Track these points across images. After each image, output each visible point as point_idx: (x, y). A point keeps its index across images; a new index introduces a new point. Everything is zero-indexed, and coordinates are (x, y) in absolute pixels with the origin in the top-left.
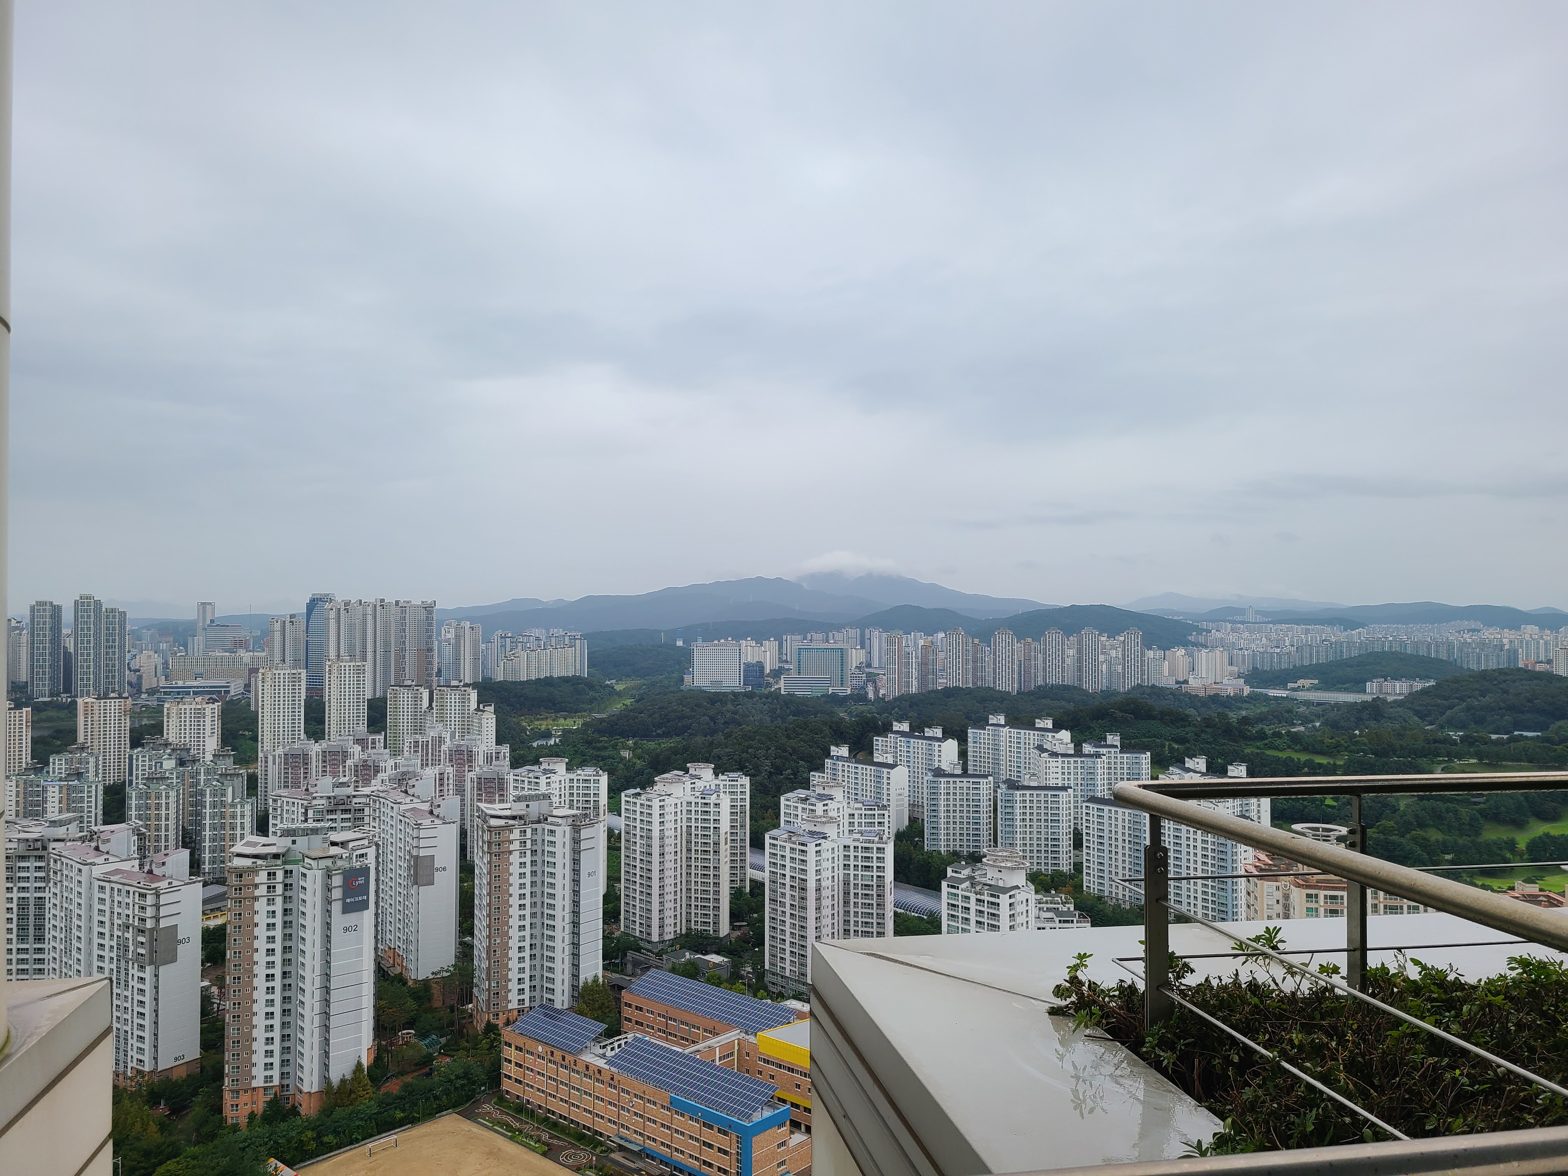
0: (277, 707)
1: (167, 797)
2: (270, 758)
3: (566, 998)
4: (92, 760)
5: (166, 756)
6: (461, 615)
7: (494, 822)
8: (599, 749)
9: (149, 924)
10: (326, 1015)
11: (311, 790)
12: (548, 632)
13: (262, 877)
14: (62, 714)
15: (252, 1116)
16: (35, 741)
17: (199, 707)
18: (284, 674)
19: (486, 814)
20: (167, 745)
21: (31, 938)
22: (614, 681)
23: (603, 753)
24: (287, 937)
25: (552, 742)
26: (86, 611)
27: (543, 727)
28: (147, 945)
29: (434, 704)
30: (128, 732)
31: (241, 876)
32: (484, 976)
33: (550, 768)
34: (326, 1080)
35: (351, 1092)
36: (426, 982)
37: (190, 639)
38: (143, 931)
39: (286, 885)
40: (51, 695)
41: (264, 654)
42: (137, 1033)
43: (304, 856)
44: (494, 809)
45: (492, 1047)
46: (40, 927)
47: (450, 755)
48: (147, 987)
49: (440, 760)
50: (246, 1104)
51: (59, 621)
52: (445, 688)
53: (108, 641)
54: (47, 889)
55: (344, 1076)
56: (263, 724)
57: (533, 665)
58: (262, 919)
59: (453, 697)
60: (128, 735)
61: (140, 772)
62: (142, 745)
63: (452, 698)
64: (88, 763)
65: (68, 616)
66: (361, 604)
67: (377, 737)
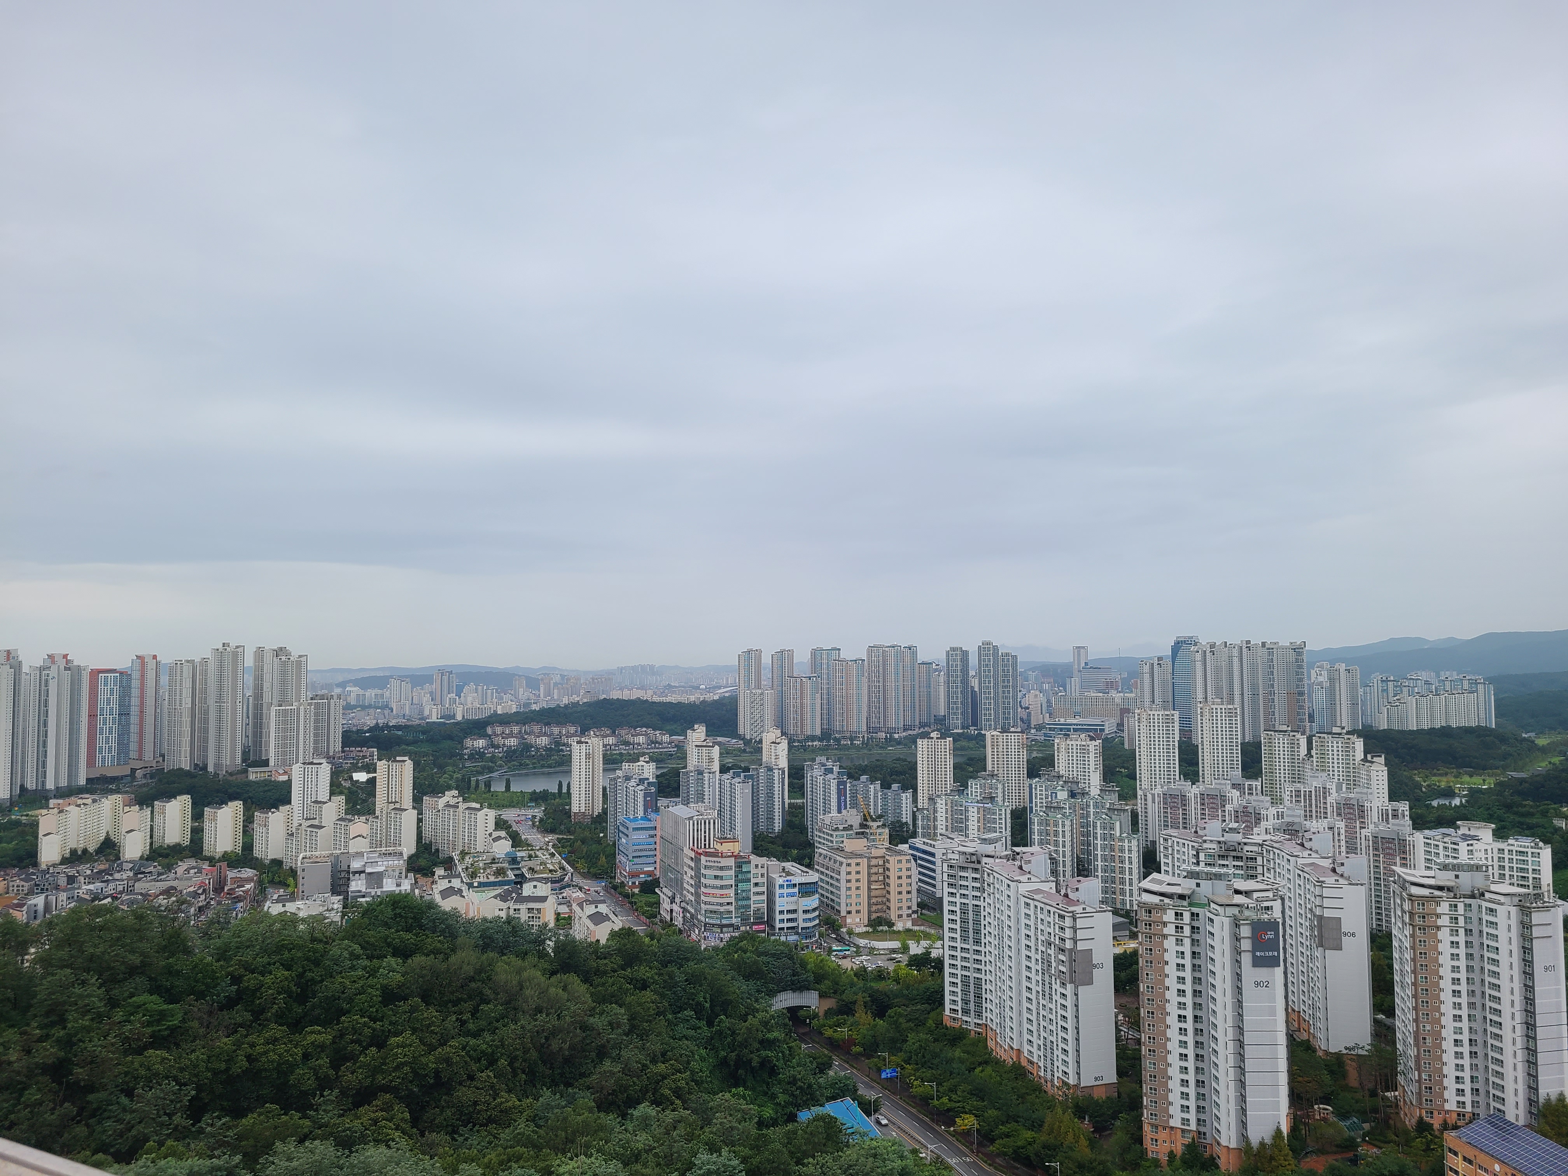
0: (1152, 746)
1: (1063, 826)
2: (1149, 797)
3: (1522, 1111)
4: (1000, 786)
5: (1059, 788)
6: (1333, 657)
7: (1415, 890)
8: (1523, 815)
9: (1068, 945)
10: (1241, 1069)
11: (1200, 832)
12: (1438, 676)
13: (1170, 916)
14: (972, 744)
15: (1171, 1155)
16: (956, 767)
17: (1084, 743)
18: (1158, 715)
19: (1405, 880)
20: (1059, 777)
21: (971, 940)
22: (1532, 735)
23: (1528, 820)
24: (1197, 980)
25: (1456, 802)
26: (987, 655)
27: (1443, 785)
28: (1067, 964)
29: (1313, 752)
30: (1025, 763)
31: (1150, 912)
32: (1412, 1064)
33: (1472, 833)
34: (1244, 1138)
35: (1272, 1158)
36: (1338, 1056)
37: (1068, 680)
38: (1062, 950)
39: (1193, 928)
40: (963, 728)
41: (1133, 695)
42: (1061, 1045)
43: (1210, 901)
44: (1414, 875)
45: (1428, 1149)
46: (977, 932)
47: (1338, 808)
48: (1069, 1003)
49: (1326, 813)
50: (1165, 1142)
51: (967, 665)
52: (1325, 735)
53: (1004, 681)
54: (982, 898)
55: (1263, 1139)
56: (1140, 763)
57: (1424, 712)
58: (1171, 957)
59: (1335, 745)
60: (1025, 766)
61: (1038, 801)
62: (1039, 776)
63: (1334, 747)
64: (997, 789)
65: (973, 660)
66: (1226, 646)
67: (1254, 783)
